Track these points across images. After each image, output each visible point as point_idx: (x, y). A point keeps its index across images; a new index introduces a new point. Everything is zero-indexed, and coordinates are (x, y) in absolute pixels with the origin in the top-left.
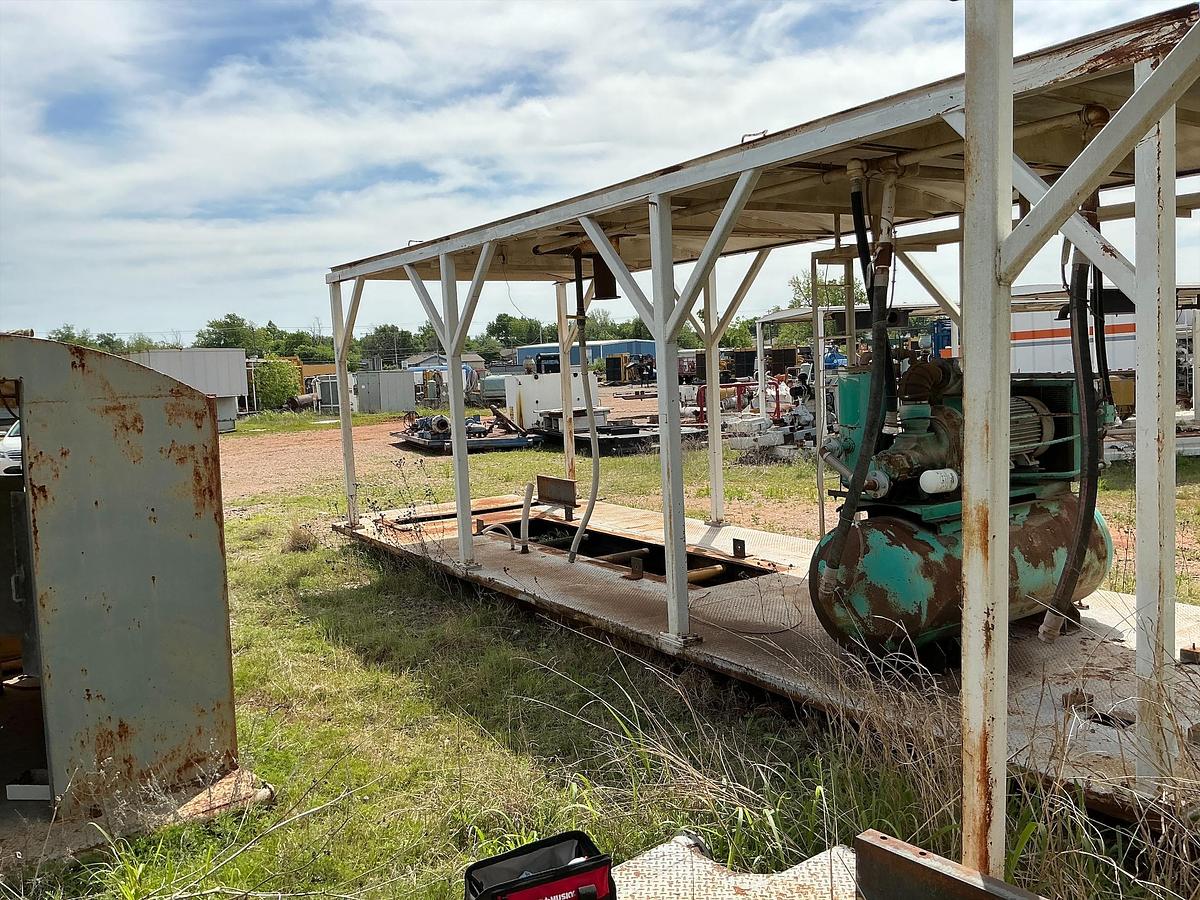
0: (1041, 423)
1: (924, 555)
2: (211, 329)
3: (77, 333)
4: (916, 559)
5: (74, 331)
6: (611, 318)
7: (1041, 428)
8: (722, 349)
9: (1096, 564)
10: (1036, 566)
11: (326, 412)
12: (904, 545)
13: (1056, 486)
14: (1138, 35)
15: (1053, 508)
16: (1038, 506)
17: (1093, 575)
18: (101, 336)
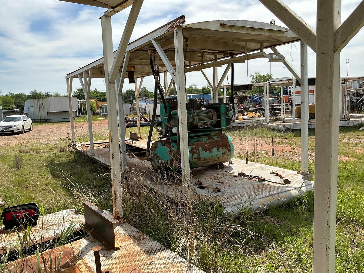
0: (212, 116)
1: (171, 148)
2: (77, 91)
3: (38, 92)
4: (168, 149)
5: (37, 92)
6: (197, 87)
7: (213, 117)
8: (227, 97)
9: (228, 152)
10: (206, 152)
11: (103, 115)
12: (166, 146)
13: (217, 132)
14: (174, 23)
15: (216, 138)
16: (211, 137)
17: (227, 155)
18: (45, 93)
